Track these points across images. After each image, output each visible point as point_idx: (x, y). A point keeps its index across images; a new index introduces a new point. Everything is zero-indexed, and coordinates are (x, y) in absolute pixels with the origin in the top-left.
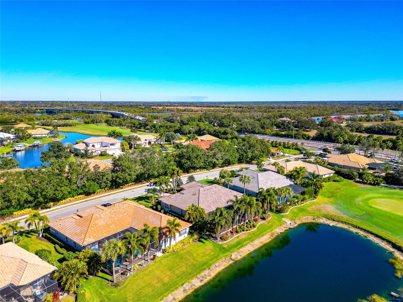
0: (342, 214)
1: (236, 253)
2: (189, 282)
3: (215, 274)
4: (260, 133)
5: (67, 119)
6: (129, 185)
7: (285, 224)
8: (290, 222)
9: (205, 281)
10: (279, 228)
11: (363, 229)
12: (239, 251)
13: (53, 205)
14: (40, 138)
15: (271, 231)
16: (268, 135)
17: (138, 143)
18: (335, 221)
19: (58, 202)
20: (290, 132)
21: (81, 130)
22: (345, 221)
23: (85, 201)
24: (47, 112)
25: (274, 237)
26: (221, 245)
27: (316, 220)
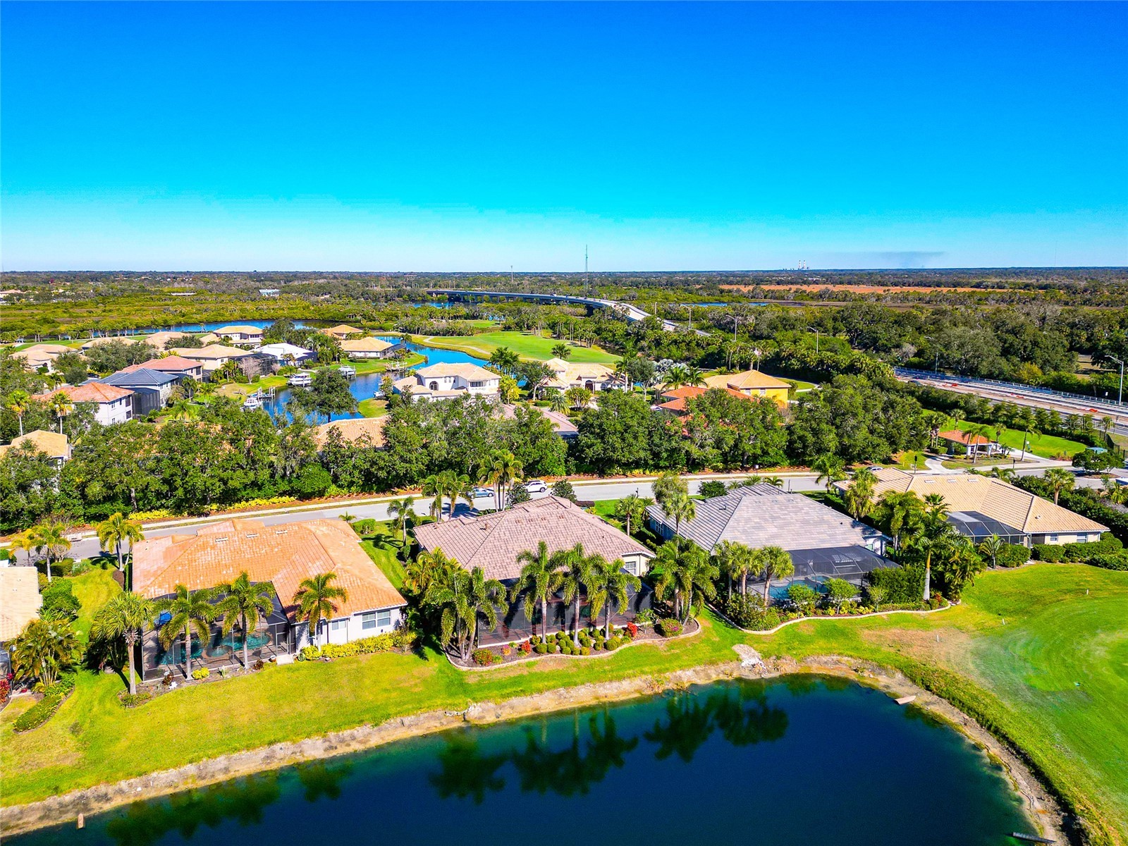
0: (977, 672)
1: (491, 705)
2: (294, 742)
3: (381, 742)
4: (998, 376)
5: (474, 317)
6: (415, 488)
7: (733, 664)
8: (753, 661)
9: (342, 750)
10: (698, 668)
11: (1007, 739)
12: (503, 703)
13: (218, 510)
14: (363, 361)
15: (660, 671)
16: (1028, 384)
17: (552, 383)
18: (931, 691)
19: (230, 505)
20: (1110, 379)
21: (472, 345)
22: (965, 699)
23: (288, 512)
24: (450, 300)
25: (656, 690)
26: (460, 674)
27: (866, 674)
